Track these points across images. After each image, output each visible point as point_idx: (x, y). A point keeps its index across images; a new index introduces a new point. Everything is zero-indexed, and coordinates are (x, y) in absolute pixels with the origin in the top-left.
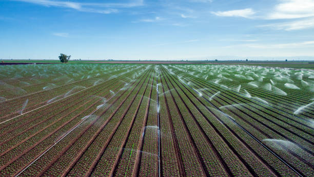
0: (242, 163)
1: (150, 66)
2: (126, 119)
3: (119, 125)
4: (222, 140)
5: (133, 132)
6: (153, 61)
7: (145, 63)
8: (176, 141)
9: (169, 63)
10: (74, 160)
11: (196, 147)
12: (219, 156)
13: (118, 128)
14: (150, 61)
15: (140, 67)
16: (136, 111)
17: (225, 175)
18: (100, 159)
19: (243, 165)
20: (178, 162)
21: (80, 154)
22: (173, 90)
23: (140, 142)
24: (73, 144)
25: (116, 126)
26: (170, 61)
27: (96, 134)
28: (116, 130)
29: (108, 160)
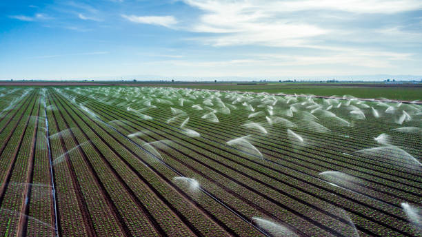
0: (173, 214)
1: (31, 89)
4: (148, 189)
6: (36, 82)
8: (83, 203)
11: (113, 205)
12: (145, 210)
14: (32, 82)
17: (154, 234)
19: (176, 216)
20: (88, 233)
22: (74, 129)
26: (66, 82)
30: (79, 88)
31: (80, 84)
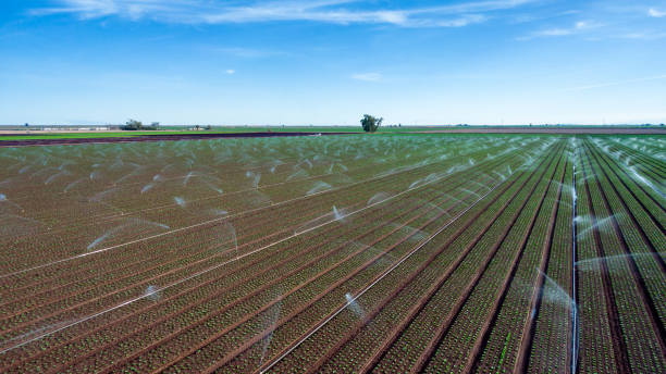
1: (555, 139)
2: (493, 268)
3: (477, 283)
5: (507, 303)
7: (545, 131)
8: (622, 348)
9: (610, 131)
10: (383, 346)
13: (473, 288)
15: (529, 141)
16: (518, 252)
18: (433, 354)
21: (394, 333)
23: (525, 331)
24: (381, 310)
25: (471, 283)
26: (612, 128)
27: (426, 296)
28: (470, 294)
29: (450, 359)
30: (634, 139)
31: (637, 131)
